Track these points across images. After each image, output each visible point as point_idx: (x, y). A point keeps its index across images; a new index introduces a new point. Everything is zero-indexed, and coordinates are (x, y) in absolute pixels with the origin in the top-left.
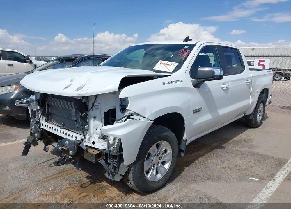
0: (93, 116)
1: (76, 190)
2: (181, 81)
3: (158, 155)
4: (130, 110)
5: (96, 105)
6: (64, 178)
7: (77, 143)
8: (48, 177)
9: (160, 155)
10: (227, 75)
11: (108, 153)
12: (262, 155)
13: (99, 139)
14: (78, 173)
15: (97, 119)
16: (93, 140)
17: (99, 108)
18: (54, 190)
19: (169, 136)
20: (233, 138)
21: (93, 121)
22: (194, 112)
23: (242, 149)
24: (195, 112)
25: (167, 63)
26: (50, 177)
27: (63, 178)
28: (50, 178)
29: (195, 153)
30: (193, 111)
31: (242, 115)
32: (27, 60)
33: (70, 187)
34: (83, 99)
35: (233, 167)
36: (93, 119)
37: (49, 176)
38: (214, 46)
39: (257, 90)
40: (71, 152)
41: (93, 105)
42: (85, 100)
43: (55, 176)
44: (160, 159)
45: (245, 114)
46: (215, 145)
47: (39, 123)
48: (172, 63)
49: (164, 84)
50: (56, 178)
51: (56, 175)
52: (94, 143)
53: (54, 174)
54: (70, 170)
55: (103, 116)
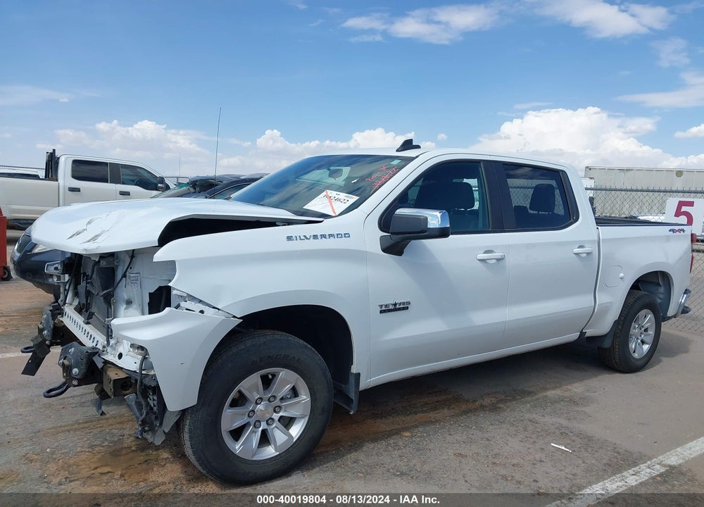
0: (126, 297)
1: (95, 459)
2: (347, 235)
3: (269, 400)
4: (178, 290)
5: (132, 275)
6: (90, 433)
7: (87, 352)
8: (61, 427)
9: (277, 402)
10: (505, 232)
11: (139, 378)
12: (590, 439)
13: (131, 349)
14: (124, 427)
15: (134, 306)
16: (121, 350)
17: (138, 282)
18: (53, 453)
19: (299, 359)
20: (545, 389)
21: (126, 309)
22: (384, 308)
23: (547, 419)
24: (385, 310)
25: (337, 197)
26: (64, 426)
27: (88, 431)
28: (63, 429)
29: (419, 415)
30: (381, 306)
31: (574, 336)
32: (159, 185)
33: (89, 452)
34: (101, 262)
35: (487, 456)
36: (125, 306)
37: (63, 424)
38: (478, 162)
39: (622, 275)
40: (75, 371)
41: (124, 276)
42: (105, 263)
43: (76, 426)
44: (275, 411)
45: (582, 334)
46: (487, 401)
47: (58, 310)
48: (346, 196)
49: (289, 238)
50: (76, 430)
51: (80, 424)
52: (120, 356)
53: (77, 422)
54: (115, 418)
55: (147, 300)
